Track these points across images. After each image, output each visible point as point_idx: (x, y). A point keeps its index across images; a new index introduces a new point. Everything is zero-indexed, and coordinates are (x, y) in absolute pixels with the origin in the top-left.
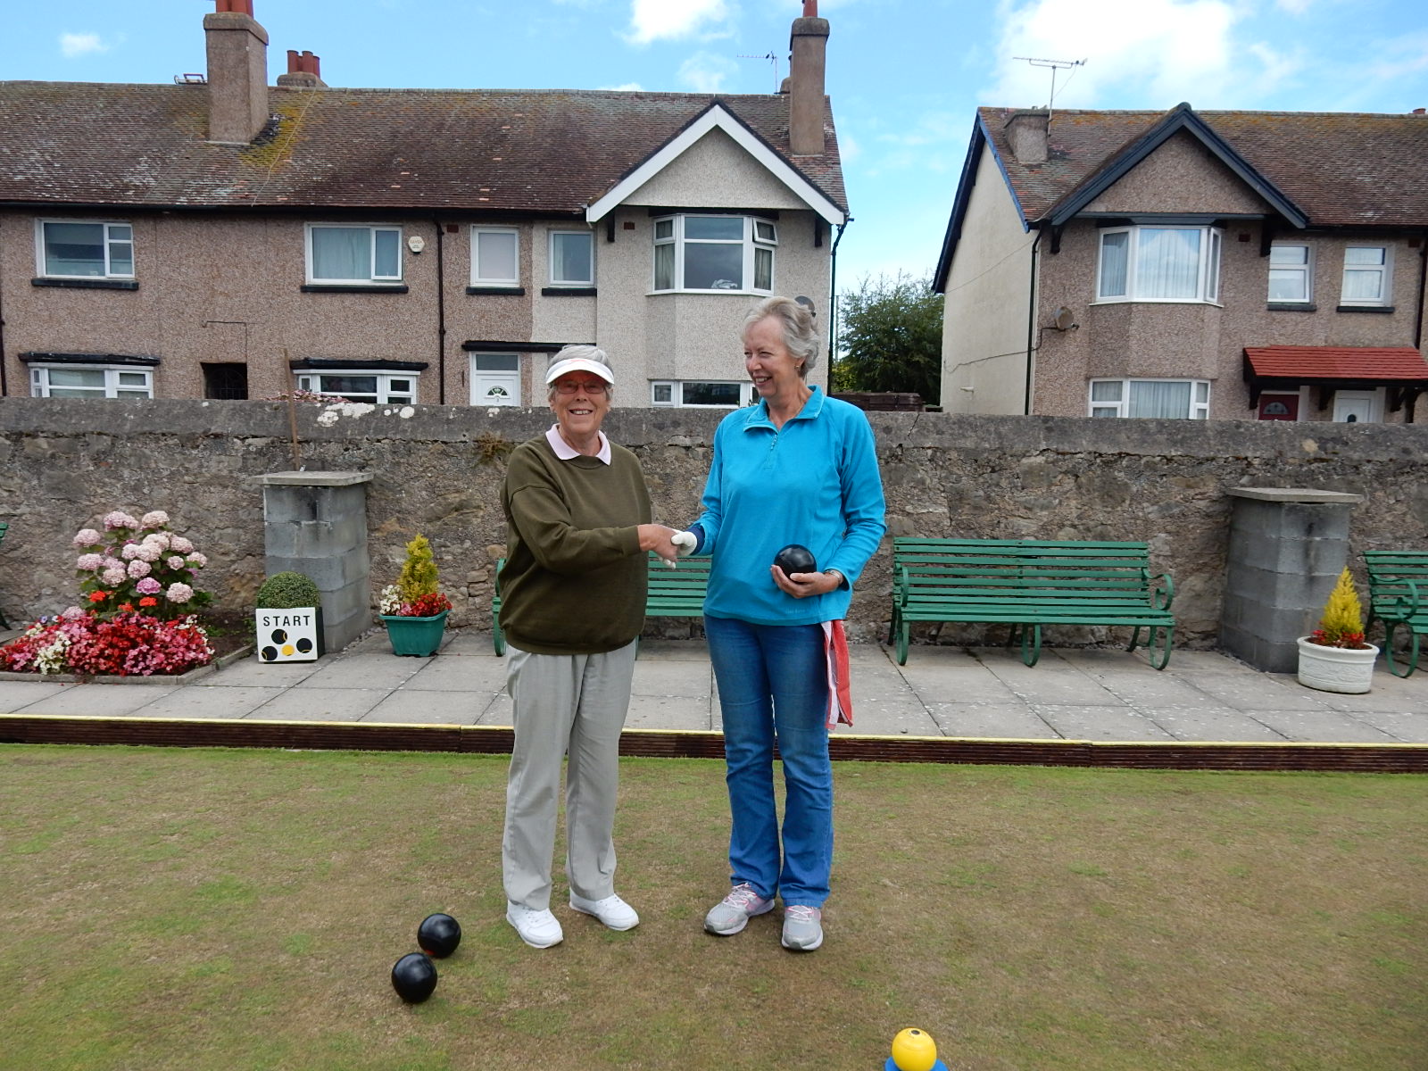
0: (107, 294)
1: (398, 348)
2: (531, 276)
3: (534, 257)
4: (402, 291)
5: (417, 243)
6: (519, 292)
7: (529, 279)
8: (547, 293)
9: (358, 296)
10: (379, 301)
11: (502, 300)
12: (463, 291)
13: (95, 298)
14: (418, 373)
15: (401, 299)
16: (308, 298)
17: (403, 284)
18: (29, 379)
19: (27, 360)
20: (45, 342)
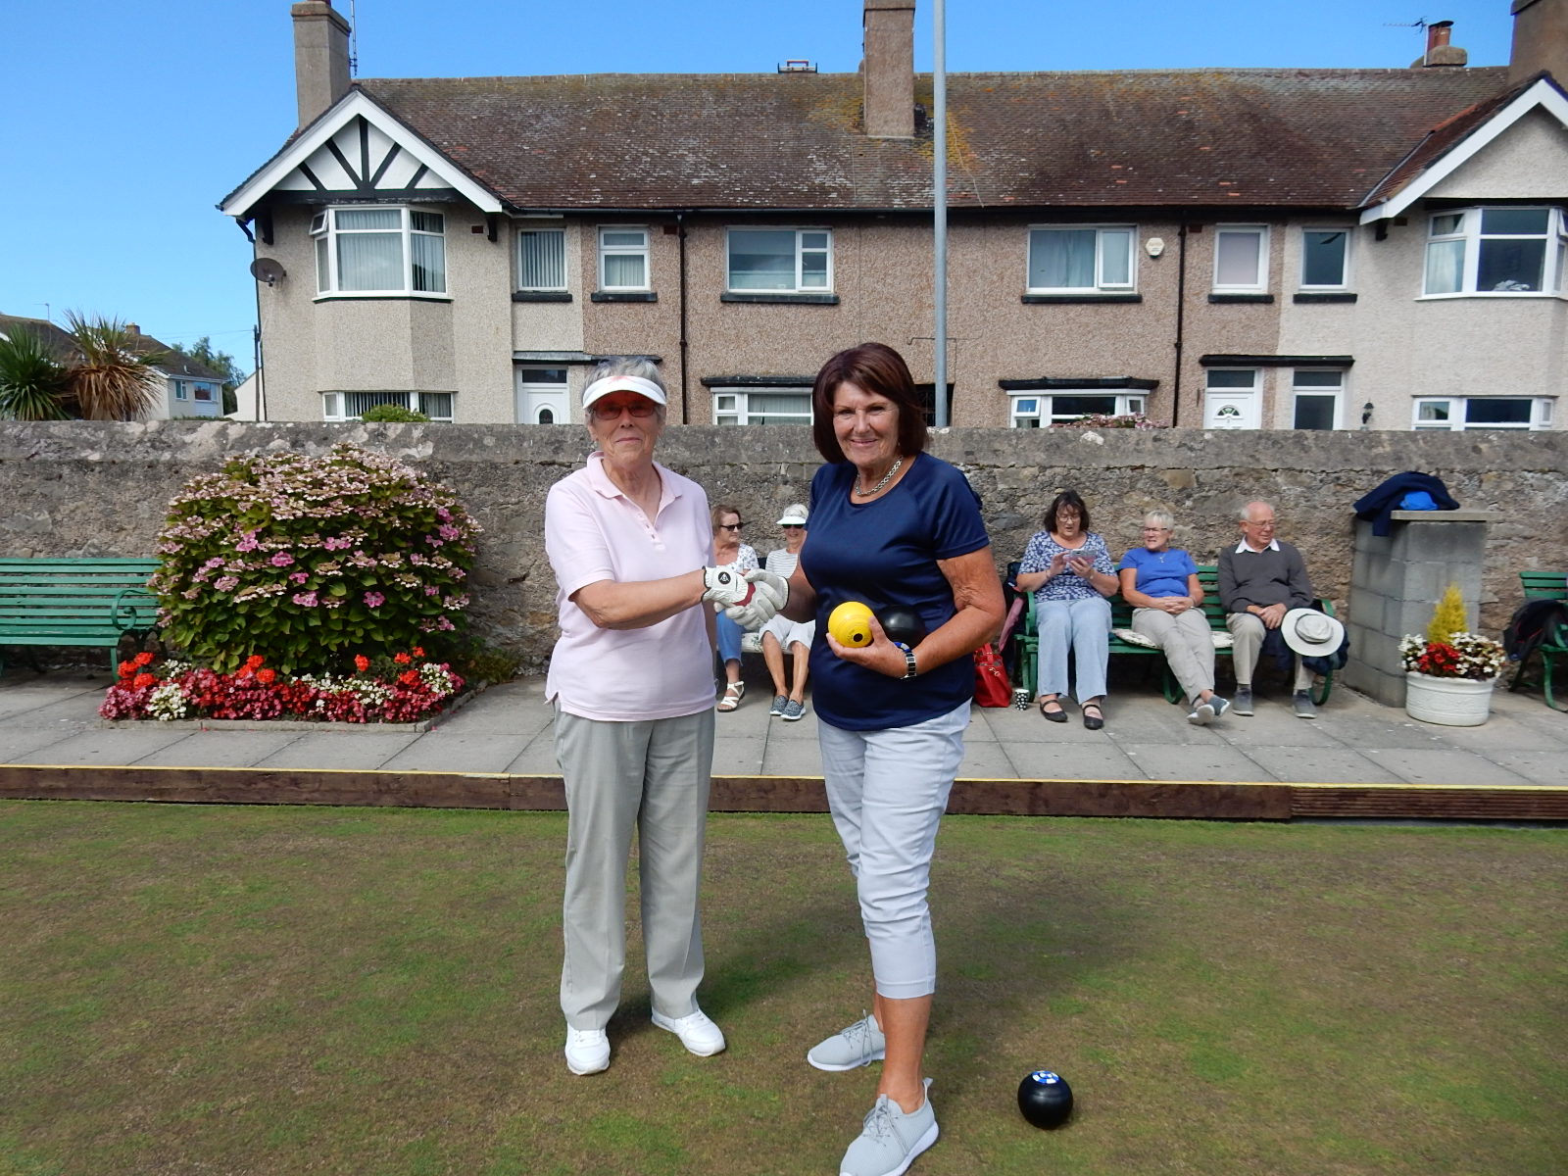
0: (803, 310)
1: (1126, 363)
2: (1281, 281)
3: (1286, 259)
4: (1135, 300)
5: (1156, 245)
6: (1267, 300)
7: (1279, 284)
8: (1300, 299)
9: (1084, 306)
10: (1108, 310)
11: (1247, 308)
12: (1204, 299)
13: (789, 315)
14: (1147, 392)
15: (1133, 308)
16: (1028, 310)
17: (1135, 292)
18: (711, 406)
19: (709, 383)
20: (731, 364)
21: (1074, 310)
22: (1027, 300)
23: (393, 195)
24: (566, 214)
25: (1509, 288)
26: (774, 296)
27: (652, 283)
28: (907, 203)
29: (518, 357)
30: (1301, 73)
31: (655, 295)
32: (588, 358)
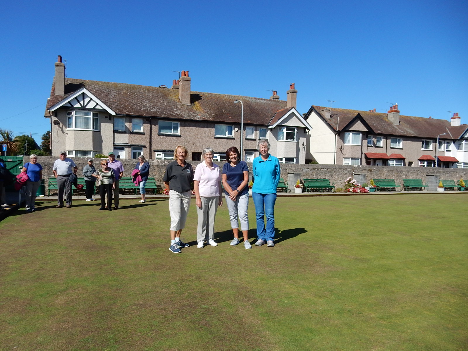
0: (174, 137)
3: (257, 133)
4: (233, 139)
5: (236, 129)
6: (254, 140)
7: (256, 137)
9: (225, 139)
10: (229, 140)
11: (251, 141)
12: (245, 139)
13: (171, 138)
17: (233, 137)
18: (155, 155)
19: (155, 151)
20: (160, 147)
21: (223, 140)
22: (215, 138)
23: (90, 109)
24: (126, 116)
25: (290, 140)
26: (168, 134)
27: (144, 130)
28: (194, 119)
29: (114, 144)
30: (255, 98)
31: (144, 133)
32: (130, 145)
